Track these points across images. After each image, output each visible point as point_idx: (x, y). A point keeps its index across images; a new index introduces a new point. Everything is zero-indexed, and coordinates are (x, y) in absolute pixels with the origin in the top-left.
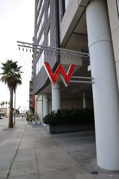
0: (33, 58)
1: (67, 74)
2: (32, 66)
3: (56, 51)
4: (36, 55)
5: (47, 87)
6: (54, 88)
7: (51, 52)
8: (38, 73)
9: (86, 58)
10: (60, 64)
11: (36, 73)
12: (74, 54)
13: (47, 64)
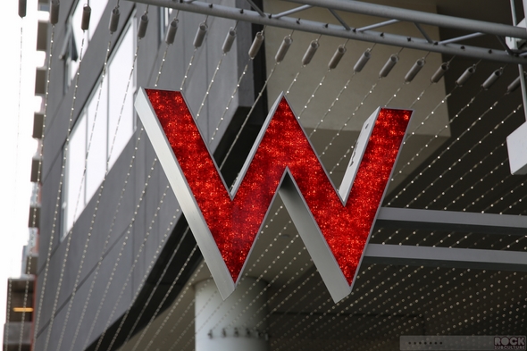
0: (39, 99)
1: (344, 191)
2: (35, 163)
3: (236, 11)
4: (66, 68)
5: (159, 325)
6: (217, 333)
7: (201, 19)
8: (81, 208)
9: (485, 66)
10: (279, 109)
11: (61, 214)
12: (389, 37)
13: (168, 106)
